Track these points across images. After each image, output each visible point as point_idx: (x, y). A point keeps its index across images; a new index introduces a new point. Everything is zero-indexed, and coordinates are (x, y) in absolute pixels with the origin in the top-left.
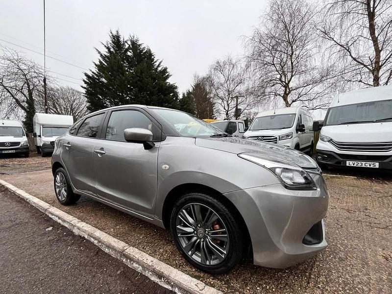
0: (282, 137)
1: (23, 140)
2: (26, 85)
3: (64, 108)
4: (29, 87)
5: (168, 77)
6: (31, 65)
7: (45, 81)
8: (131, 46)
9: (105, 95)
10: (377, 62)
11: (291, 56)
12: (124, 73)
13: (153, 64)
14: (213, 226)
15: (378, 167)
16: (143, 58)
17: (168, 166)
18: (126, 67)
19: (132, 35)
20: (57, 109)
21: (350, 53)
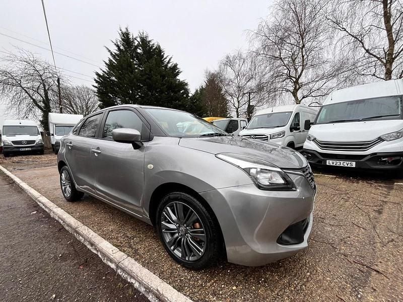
0: (273, 136)
1: (38, 138)
2: (42, 86)
3: (80, 107)
4: (45, 88)
5: (178, 74)
6: (46, 66)
7: (58, 81)
8: (141, 43)
9: (116, 94)
10: (391, 54)
11: (302, 49)
12: (133, 72)
13: (163, 60)
14: (193, 225)
15: (355, 166)
16: (153, 54)
17: (152, 166)
18: (136, 64)
19: (141, 32)
20: (73, 108)
21: (363, 44)
